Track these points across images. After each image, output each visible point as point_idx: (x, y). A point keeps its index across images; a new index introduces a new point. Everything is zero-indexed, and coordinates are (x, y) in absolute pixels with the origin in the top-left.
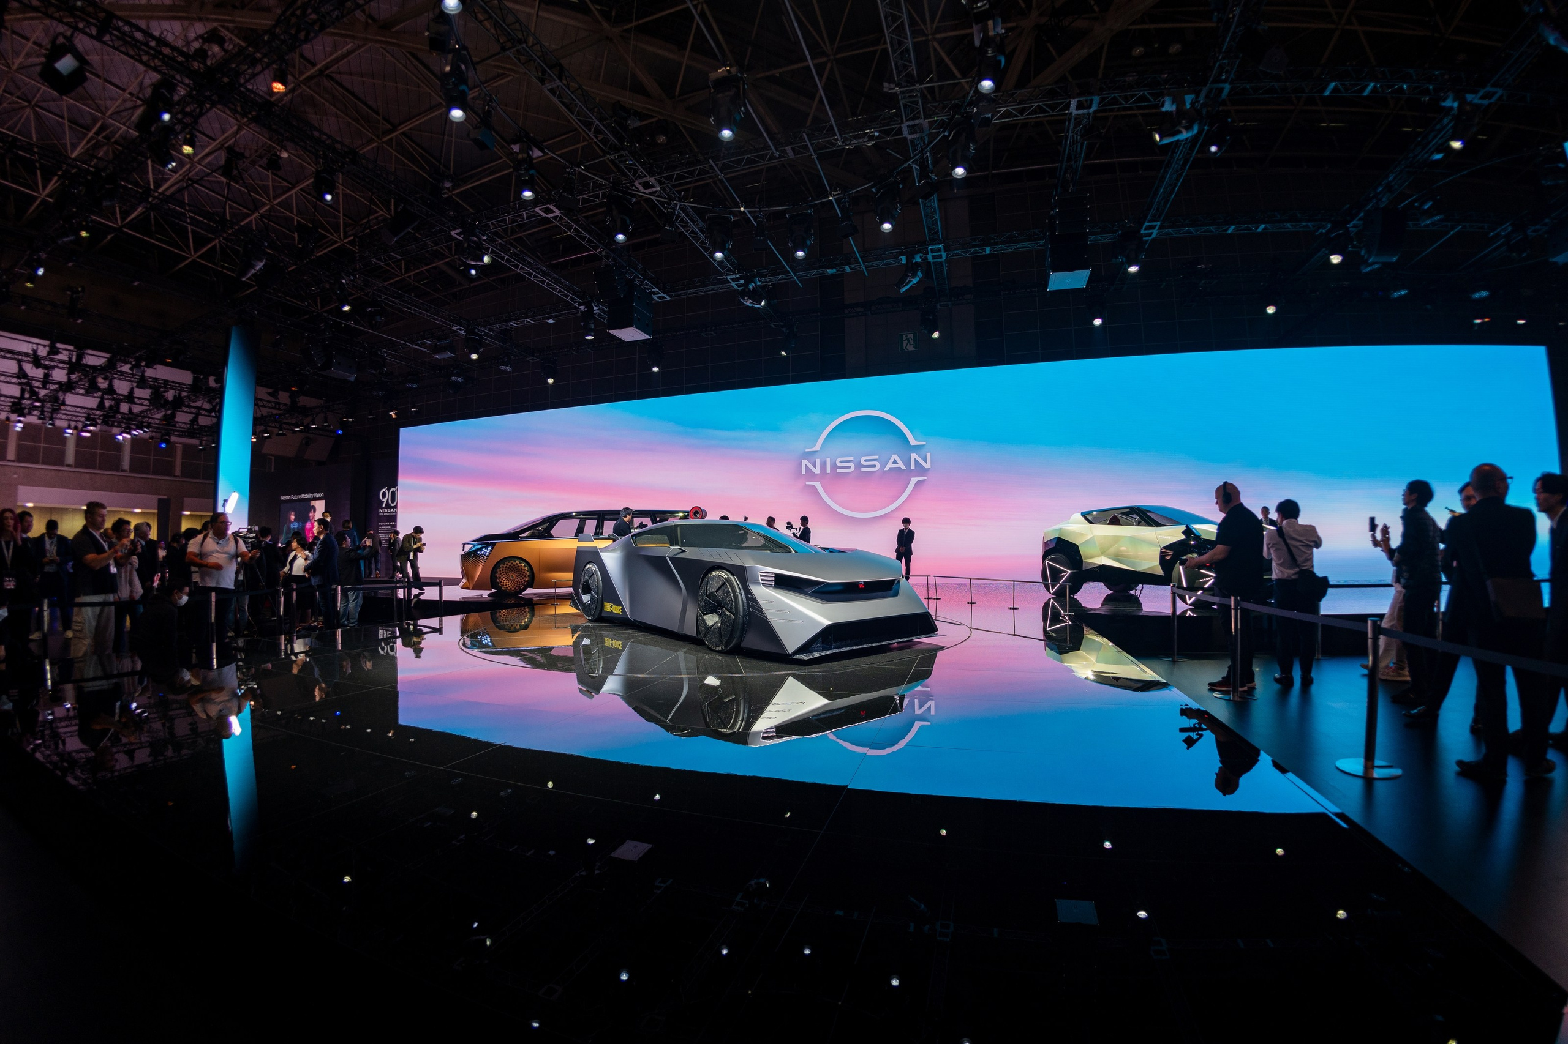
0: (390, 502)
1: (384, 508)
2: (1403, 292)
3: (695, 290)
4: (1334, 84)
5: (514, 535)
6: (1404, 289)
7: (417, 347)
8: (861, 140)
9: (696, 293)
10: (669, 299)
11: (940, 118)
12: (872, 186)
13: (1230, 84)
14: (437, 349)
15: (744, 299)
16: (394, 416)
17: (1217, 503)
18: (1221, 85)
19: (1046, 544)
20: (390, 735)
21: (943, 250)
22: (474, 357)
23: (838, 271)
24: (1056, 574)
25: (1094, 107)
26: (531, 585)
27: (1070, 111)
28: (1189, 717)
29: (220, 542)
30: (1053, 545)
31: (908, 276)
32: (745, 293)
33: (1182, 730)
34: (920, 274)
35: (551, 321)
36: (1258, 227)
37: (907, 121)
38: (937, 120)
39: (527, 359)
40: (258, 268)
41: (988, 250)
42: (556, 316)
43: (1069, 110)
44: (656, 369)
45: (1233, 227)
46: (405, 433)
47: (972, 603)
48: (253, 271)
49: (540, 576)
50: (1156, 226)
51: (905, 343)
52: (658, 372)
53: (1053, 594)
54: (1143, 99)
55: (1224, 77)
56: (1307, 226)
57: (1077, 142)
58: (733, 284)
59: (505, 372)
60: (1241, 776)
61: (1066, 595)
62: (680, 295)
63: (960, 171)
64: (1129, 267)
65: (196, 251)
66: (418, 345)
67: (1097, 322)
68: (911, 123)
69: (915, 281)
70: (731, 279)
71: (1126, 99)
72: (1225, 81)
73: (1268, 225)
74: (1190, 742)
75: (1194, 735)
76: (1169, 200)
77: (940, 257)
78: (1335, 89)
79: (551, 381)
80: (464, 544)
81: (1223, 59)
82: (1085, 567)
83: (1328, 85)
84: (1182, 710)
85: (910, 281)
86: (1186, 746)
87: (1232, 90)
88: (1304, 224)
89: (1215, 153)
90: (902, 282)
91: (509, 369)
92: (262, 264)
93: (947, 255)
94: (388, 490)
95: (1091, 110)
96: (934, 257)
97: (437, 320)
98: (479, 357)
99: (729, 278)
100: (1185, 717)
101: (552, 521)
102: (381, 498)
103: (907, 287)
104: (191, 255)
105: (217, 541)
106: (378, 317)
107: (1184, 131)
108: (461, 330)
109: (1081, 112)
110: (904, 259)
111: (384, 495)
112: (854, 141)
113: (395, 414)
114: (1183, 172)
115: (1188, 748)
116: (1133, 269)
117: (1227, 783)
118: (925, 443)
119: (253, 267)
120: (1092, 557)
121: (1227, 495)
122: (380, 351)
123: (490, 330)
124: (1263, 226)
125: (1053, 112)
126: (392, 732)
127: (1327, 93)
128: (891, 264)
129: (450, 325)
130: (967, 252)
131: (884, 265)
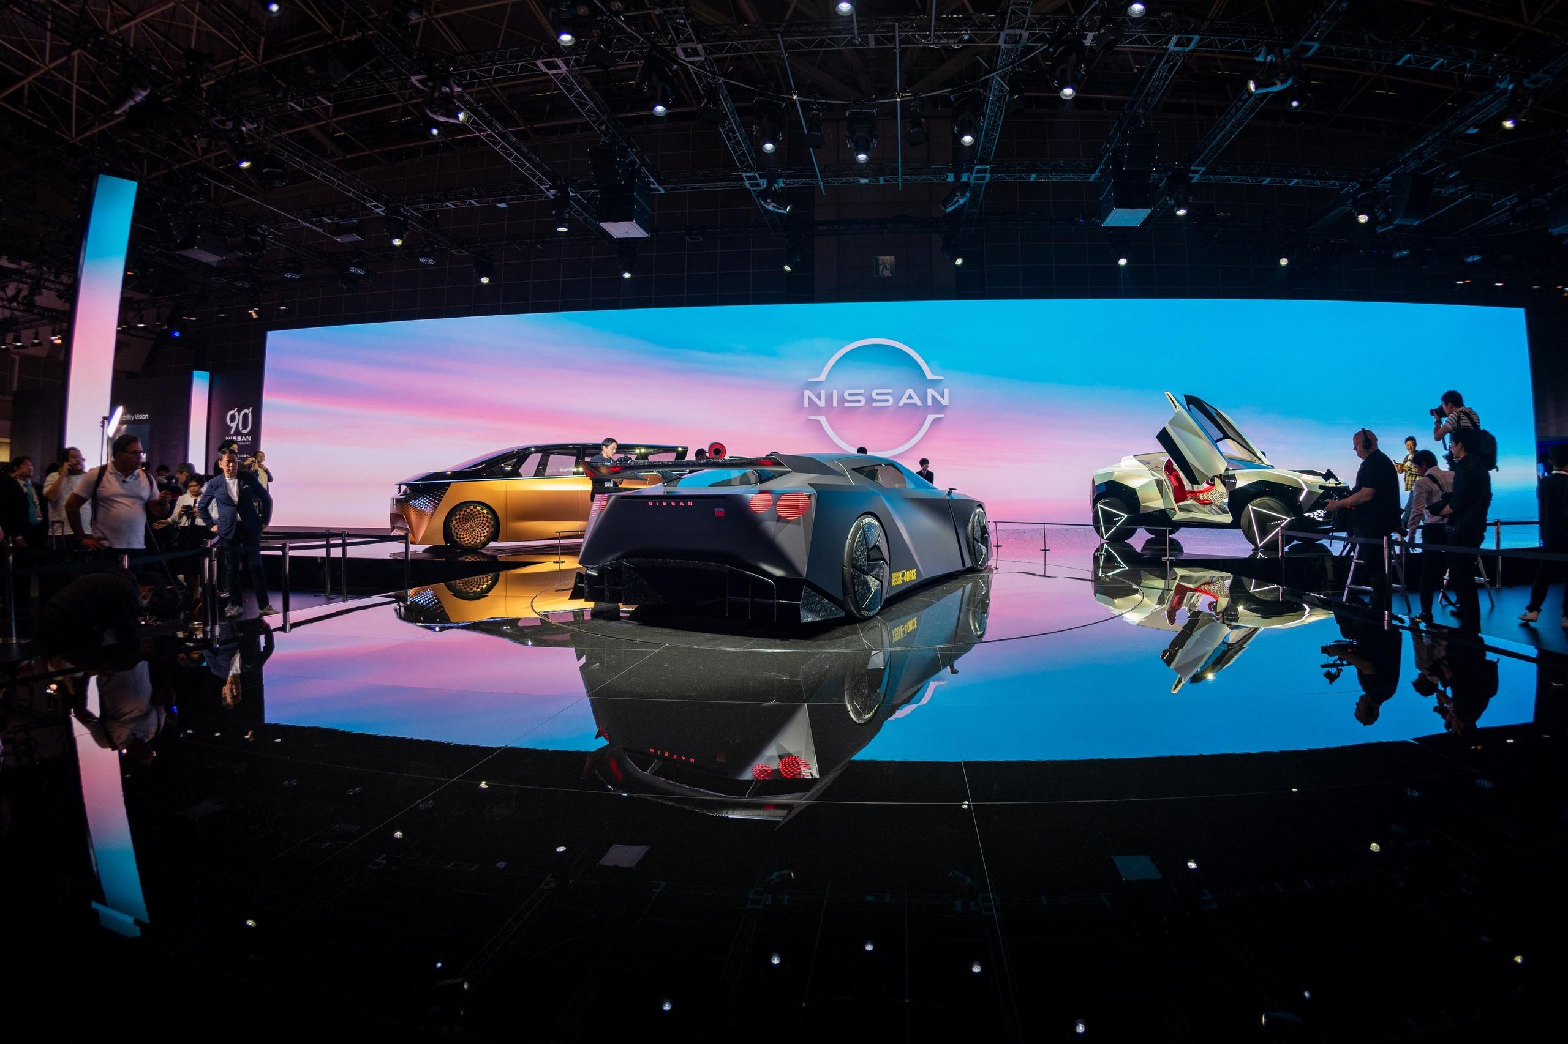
0: (241, 428)
1: (232, 435)
2: (1405, 253)
3: (697, 185)
4: (1409, 55)
5: (462, 475)
6: (1405, 249)
7: (310, 226)
8: (951, 41)
9: (698, 188)
10: (663, 192)
11: (1042, 32)
12: (951, 93)
13: (1320, 43)
14: (338, 230)
15: (766, 202)
16: (254, 316)
17: (1355, 449)
18: (1312, 43)
19: (1096, 488)
20: (247, 737)
21: (988, 172)
22: (397, 242)
23: (870, 181)
24: (1110, 519)
25: (1192, 46)
26: (495, 537)
27: (1168, 47)
28: (1330, 654)
29: (128, 480)
30: (1104, 489)
31: (957, 196)
32: (765, 194)
33: (1323, 666)
34: (968, 194)
35: (502, 205)
36: (1291, 181)
37: (1008, 29)
38: (1039, 33)
39: (453, 251)
40: (138, 99)
41: (1033, 177)
42: (511, 200)
43: (1167, 45)
44: (627, 275)
45: (1269, 179)
46: (275, 339)
47: (1045, 550)
48: (132, 103)
49: (507, 525)
50: (1199, 171)
51: (881, 268)
52: (631, 278)
53: (1106, 539)
54: (1239, 45)
55: (1316, 36)
56: (1334, 185)
57: (1161, 79)
58: (747, 183)
59: (426, 265)
60: (1381, 704)
61: (1119, 539)
62: (678, 189)
63: (1068, 92)
64: (1177, 210)
65: (52, 60)
66: (312, 223)
67: (1123, 262)
68: (1012, 32)
69: (962, 202)
70: (746, 176)
71: (1223, 42)
72: (1316, 40)
73: (1300, 181)
74: (1331, 678)
75: (1334, 670)
76: (1221, 147)
77: (983, 178)
78: (1408, 61)
79: (485, 280)
80: (400, 485)
81: (1324, 19)
82: (1142, 511)
83: (1403, 56)
84: (1322, 647)
85: (958, 201)
86: (1328, 680)
87: (1319, 48)
88: (1332, 182)
89: (1297, 108)
90: (948, 201)
91: (431, 262)
92: (144, 93)
93: (991, 178)
94: (239, 412)
95: (1187, 49)
96: (976, 179)
97: (349, 191)
98: (403, 242)
99: (744, 175)
100: (1325, 655)
101: (521, 455)
102: (229, 422)
103: (953, 208)
104: (45, 64)
105: (122, 478)
106: (278, 181)
107: (1278, 83)
108: (376, 207)
109: (1178, 49)
110: (951, 178)
111: (233, 418)
112: (945, 41)
113: (257, 313)
114: (1245, 121)
115: (1331, 683)
116: (1181, 212)
117: (1367, 713)
118: (942, 378)
119: (131, 95)
120: (1150, 501)
121: (1366, 442)
122: (260, 227)
123: (416, 210)
124: (1296, 181)
125: (1152, 45)
126: (250, 733)
127: (1399, 64)
128: (929, 180)
129: (364, 200)
130: (1011, 177)
131: (922, 180)
